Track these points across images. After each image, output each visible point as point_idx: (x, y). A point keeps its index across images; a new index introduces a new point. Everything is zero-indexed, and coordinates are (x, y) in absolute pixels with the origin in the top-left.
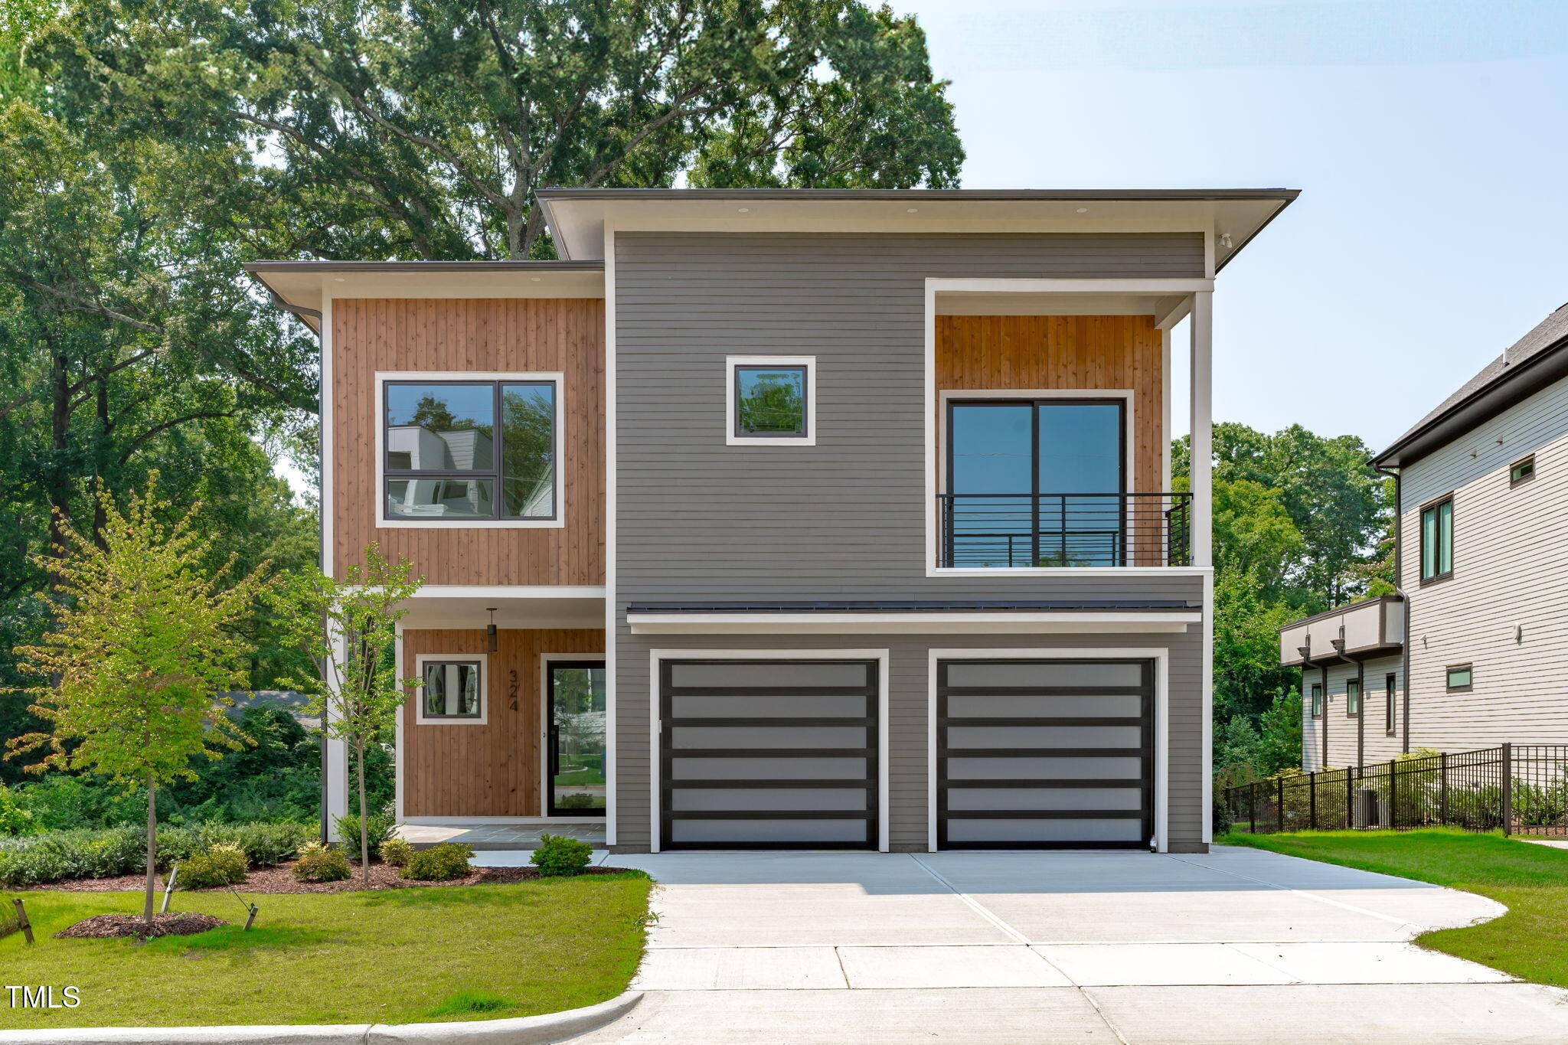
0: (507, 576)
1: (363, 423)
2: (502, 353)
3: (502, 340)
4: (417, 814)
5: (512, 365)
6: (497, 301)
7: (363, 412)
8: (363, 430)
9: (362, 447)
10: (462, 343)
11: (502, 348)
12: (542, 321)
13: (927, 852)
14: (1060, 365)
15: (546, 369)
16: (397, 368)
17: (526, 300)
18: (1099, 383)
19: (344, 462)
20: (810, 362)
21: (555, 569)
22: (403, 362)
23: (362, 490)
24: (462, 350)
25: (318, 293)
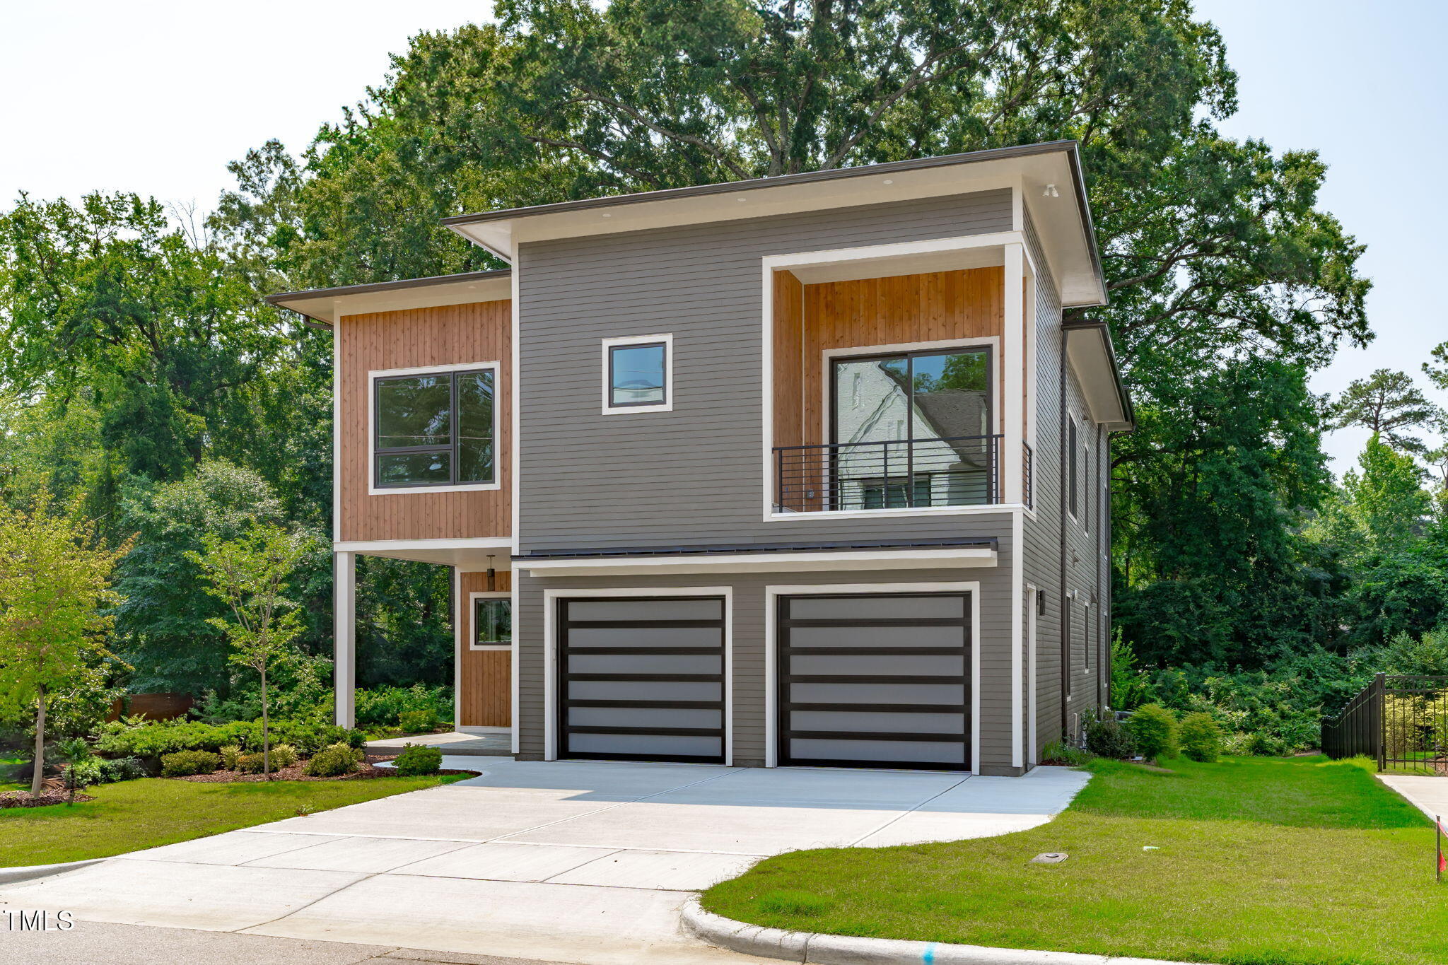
0: (460, 530)
1: (360, 412)
2: (456, 349)
3: (456, 338)
4: (470, 724)
5: (464, 358)
6: (453, 307)
7: (360, 404)
8: (361, 419)
9: (360, 431)
10: (428, 344)
11: (456, 345)
12: (485, 320)
13: (764, 767)
14: (931, 318)
15: (488, 360)
16: (384, 368)
17: (474, 304)
18: (967, 332)
19: (347, 444)
20: (668, 339)
21: (493, 524)
22: (388, 362)
23: (360, 466)
24: (428, 349)
25: (331, 312)
